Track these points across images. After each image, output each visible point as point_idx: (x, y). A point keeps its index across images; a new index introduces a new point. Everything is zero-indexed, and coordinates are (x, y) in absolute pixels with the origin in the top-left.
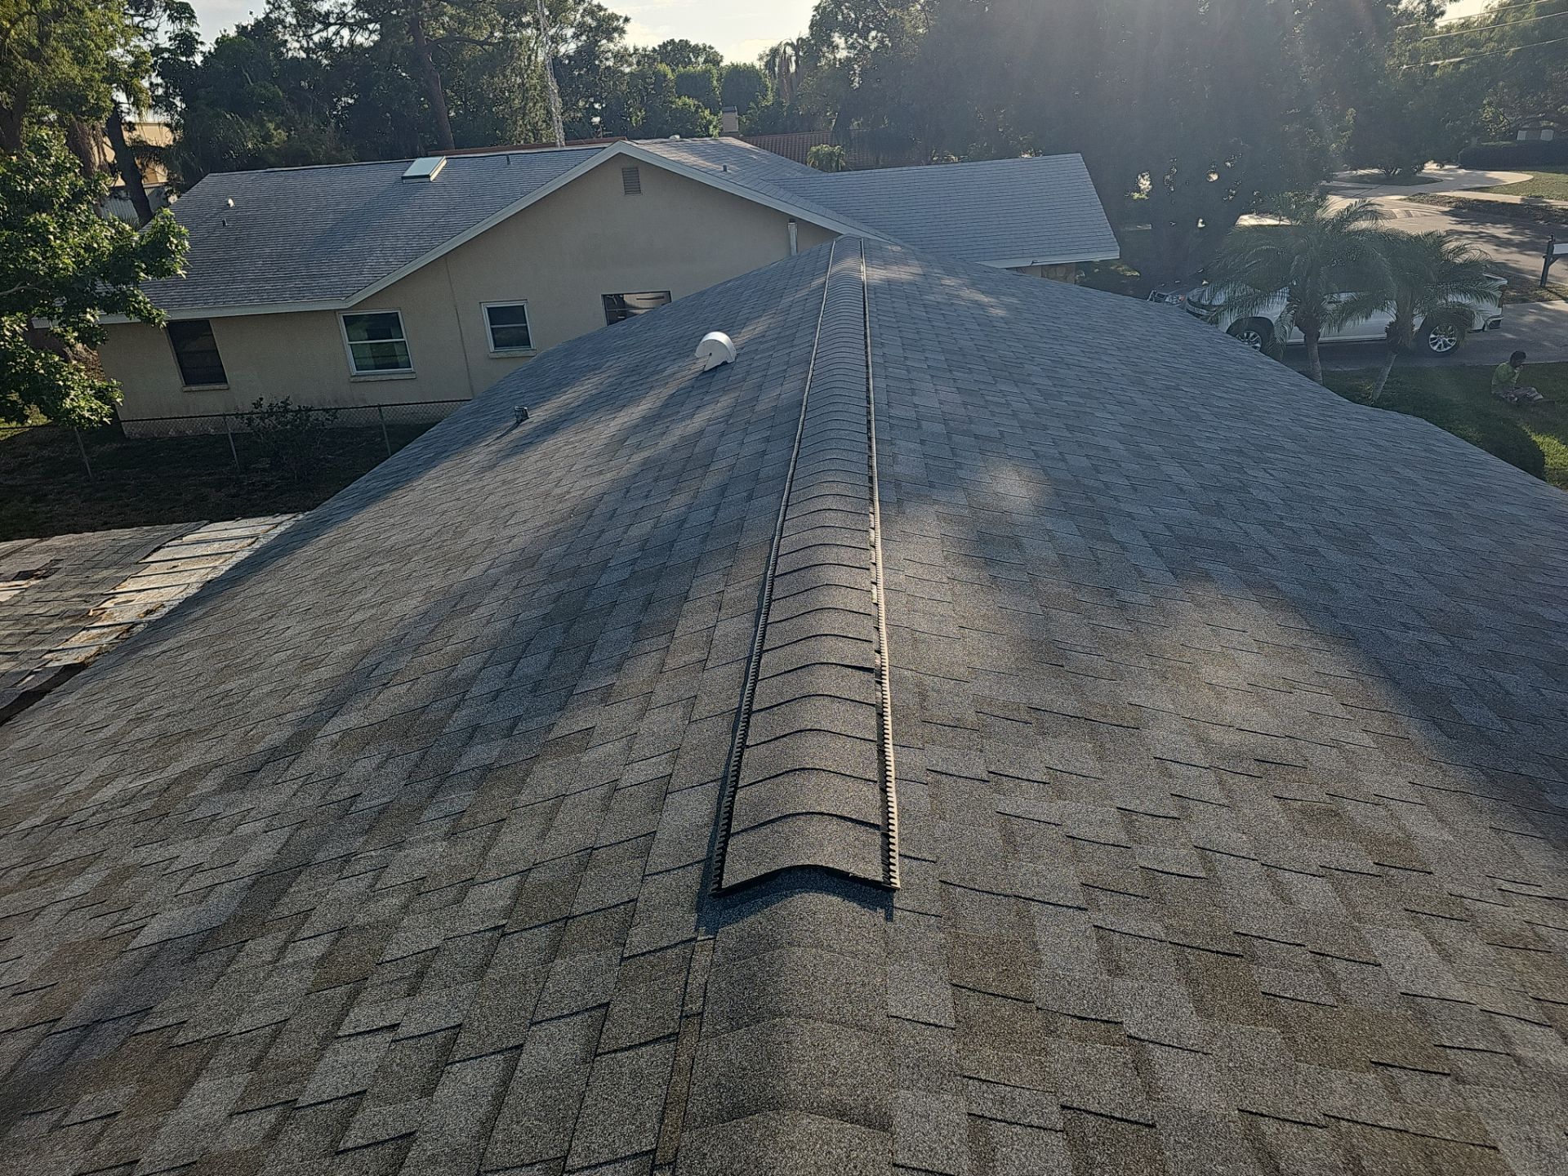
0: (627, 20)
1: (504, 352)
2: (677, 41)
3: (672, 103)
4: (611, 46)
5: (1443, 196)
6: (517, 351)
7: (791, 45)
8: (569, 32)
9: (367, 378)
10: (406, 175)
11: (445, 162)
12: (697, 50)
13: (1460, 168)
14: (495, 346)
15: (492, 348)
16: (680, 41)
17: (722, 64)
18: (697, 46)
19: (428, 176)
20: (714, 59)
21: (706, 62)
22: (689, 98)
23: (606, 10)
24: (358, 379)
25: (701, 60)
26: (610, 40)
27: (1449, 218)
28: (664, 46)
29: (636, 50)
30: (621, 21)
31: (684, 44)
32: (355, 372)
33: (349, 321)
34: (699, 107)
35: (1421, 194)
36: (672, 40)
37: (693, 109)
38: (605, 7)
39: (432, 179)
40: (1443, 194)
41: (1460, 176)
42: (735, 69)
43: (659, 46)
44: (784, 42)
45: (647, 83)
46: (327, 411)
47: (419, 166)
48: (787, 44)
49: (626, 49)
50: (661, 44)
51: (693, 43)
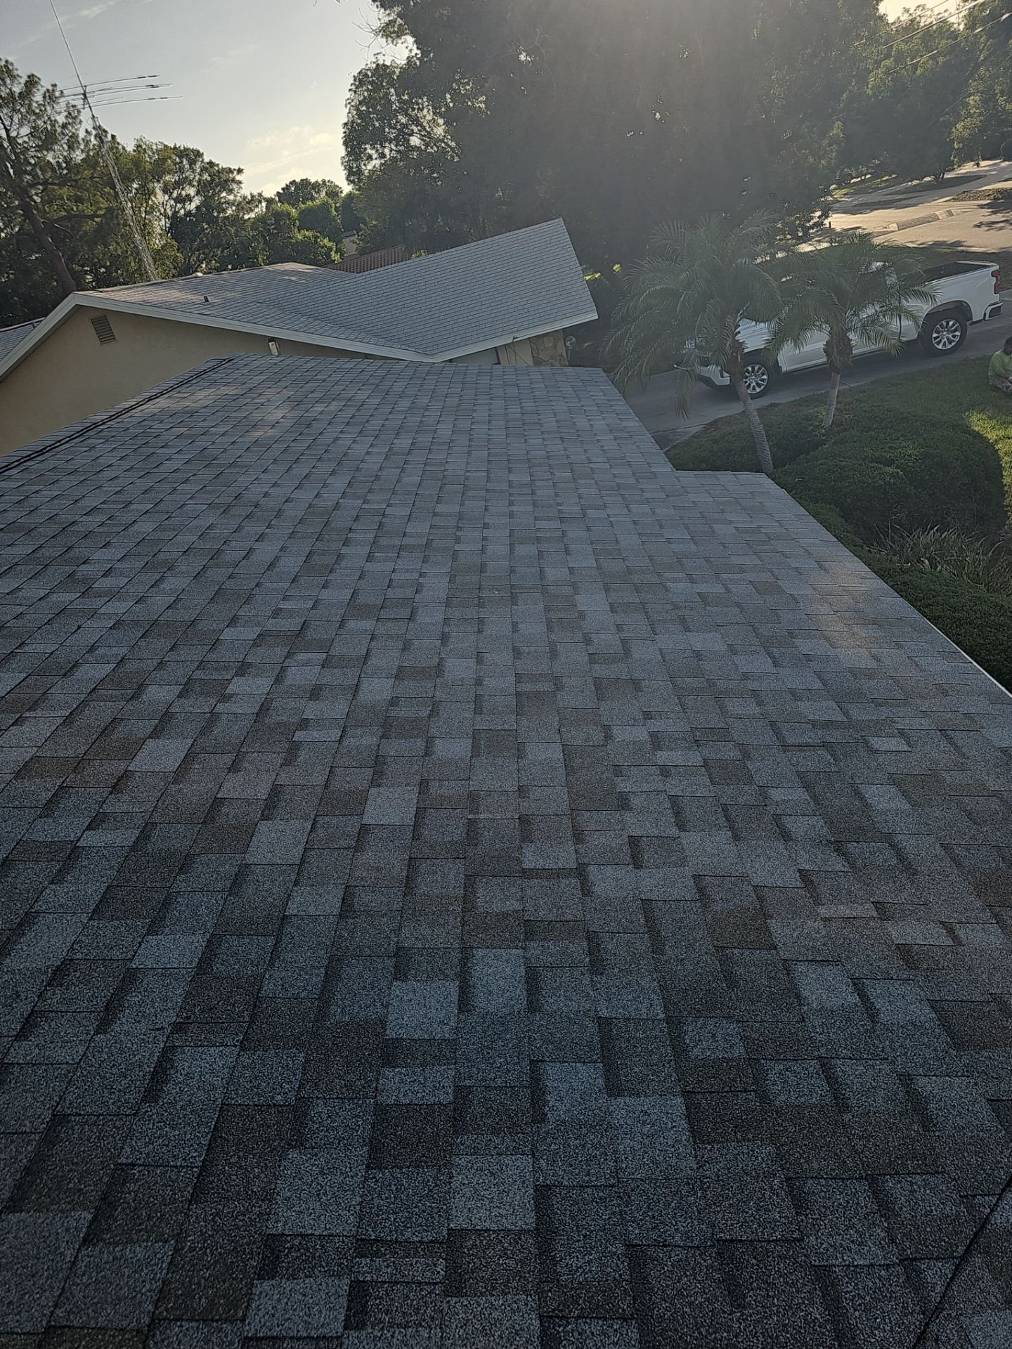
0: (240, 171)
2: (298, 180)
4: (231, 197)
5: (983, 191)
8: (192, 191)
12: (316, 186)
13: (1004, 161)
16: (302, 180)
18: (317, 182)
20: (333, 191)
21: (327, 195)
22: (308, 231)
23: (218, 165)
25: (321, 194)
26: (230, 191)
27: (986, 211)
28: (287, 188)
29: (253, 196)
30: (235, 173)
31: (305, 182)
35: (964, 192)
36: (294, 181)
37: (313, 240)
38: (217, 163)
40: (984, 188)
41: (1004, 168)
43: (283, 189)
45: (268, 225)
49: (245, 198)
50: (284, 186)
51: (313, 180)
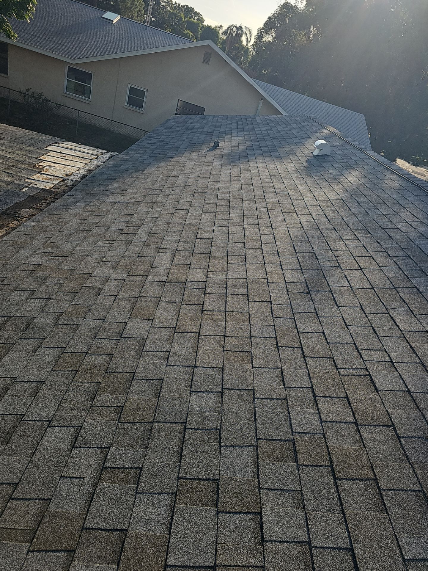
1: (131, 107)
2: (189, 7)
3: (184, 30)
6: (136, 109)
7: (236, 27)
9: (70, 96)
10: (103, 16)
11: (119, 18)
12: (196, 14)
14: (128, 103)
15: (126, 104)
16: (191, 7)
17: (204, 24)
18: (197, 12)
19: (113, 21)
20: (201, 20)
21: (197, 19)
22: (190, 31)
24: (66, 95)
25: (196, 18)
29: (176, 3)
31: (192, 9)
32: (65, 92)
33: (70, 69)
34: (193, 37)
39: (114, 23)
42: (209, 27)
44: (234, 25)
45: (176, 19)
46: (57, 104)
47: (108, 15)
48: (235, 26)
51: (195, 10)
